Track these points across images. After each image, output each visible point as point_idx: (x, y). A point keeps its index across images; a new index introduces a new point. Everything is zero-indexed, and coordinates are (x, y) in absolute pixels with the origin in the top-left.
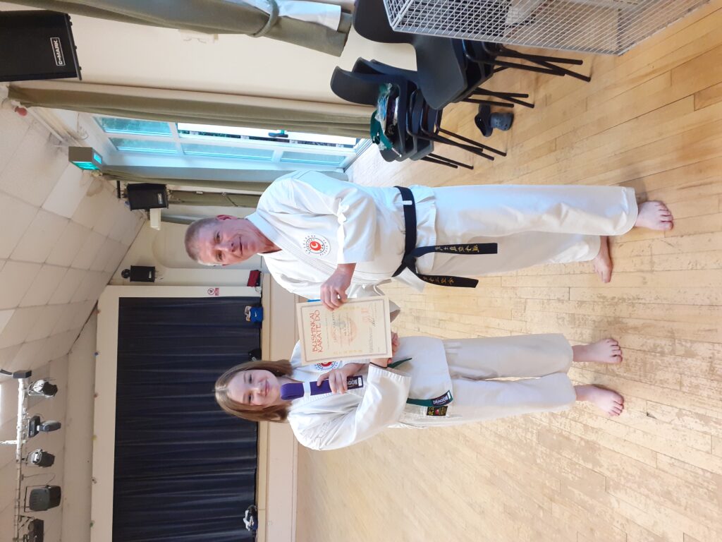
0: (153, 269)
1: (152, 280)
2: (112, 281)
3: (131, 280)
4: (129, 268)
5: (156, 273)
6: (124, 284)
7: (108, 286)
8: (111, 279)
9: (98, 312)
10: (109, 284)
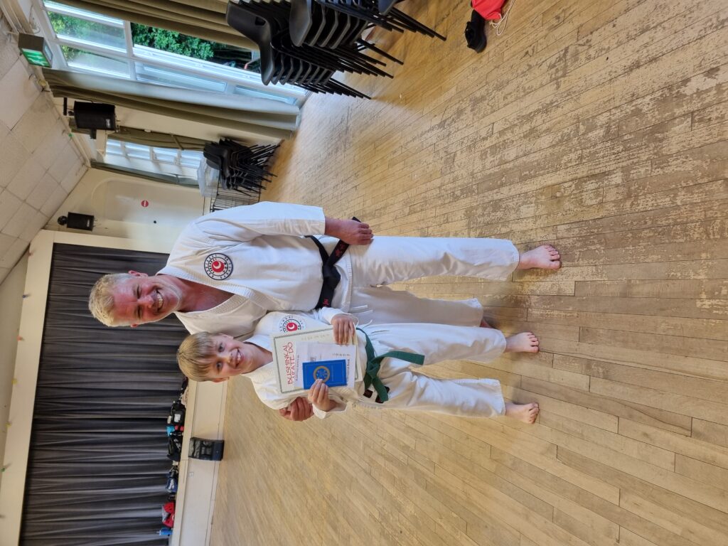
0: (91, 218)
1: (90, 229)
2: (47, 226)
3: (68, 227)
4: (66, 215)
5: (95, 222)
6: (59, 230)
7: (43, 230)
8: (47, 224)
9: (30, 254)
10: (44, 228)
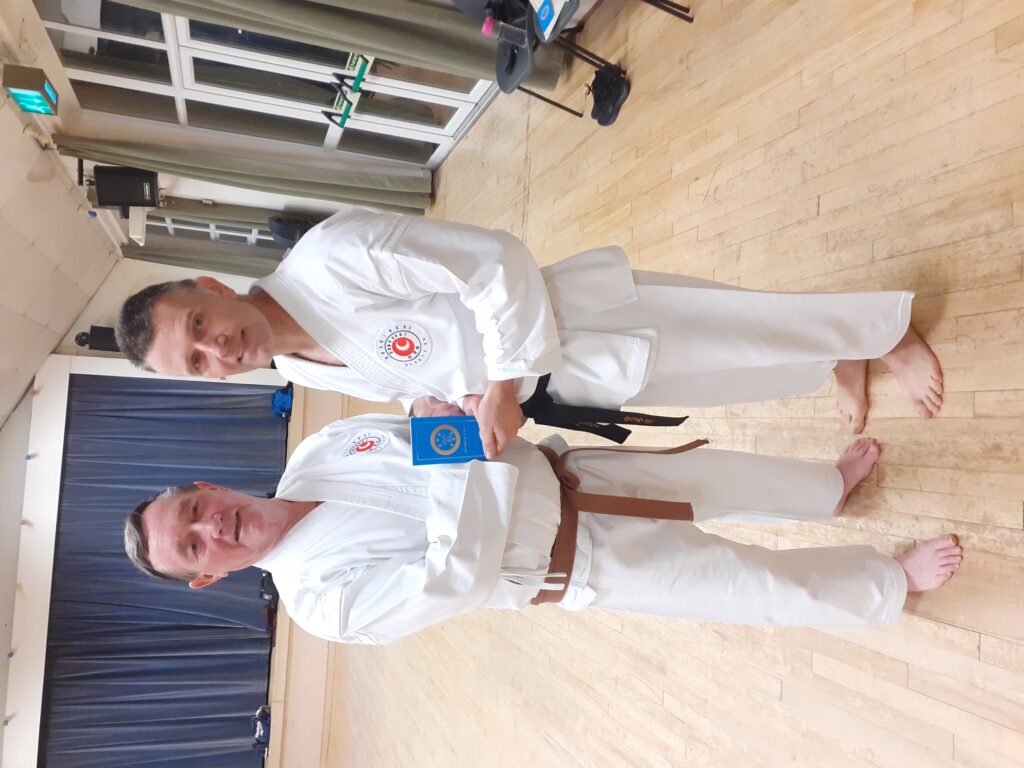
2: (59, 348)
3: (90, 348)
4: (87, 330)
6: (78, 354)
7: (53, 355)
8: (59, 345)
9: (35, 393)
10: (54, 352)
